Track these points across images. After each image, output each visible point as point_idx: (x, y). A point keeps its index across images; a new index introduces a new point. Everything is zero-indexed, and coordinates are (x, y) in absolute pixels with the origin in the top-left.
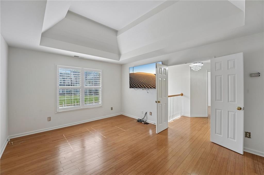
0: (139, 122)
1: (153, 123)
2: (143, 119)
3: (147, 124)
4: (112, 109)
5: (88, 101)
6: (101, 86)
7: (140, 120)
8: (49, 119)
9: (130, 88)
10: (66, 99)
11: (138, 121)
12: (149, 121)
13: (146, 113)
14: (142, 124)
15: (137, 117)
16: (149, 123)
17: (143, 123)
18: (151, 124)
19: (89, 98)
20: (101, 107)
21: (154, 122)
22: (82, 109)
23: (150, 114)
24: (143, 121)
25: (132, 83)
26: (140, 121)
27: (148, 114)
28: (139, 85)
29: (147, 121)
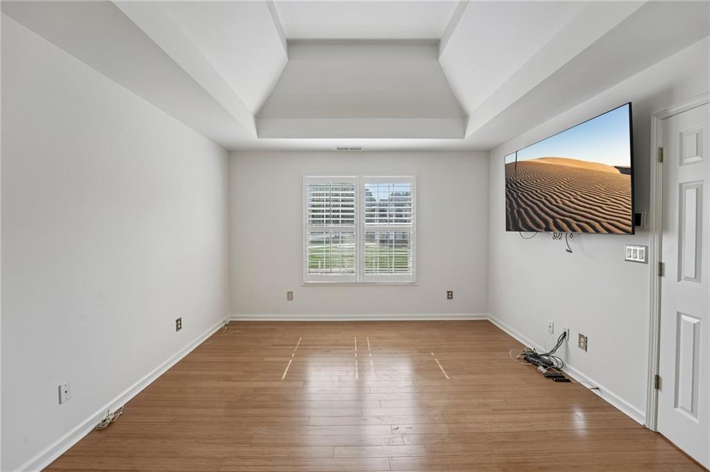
0: (529, 361)
1: (589, 383)
2: (547, 355)
3: (561, 378)
4: (450, 295)
5: (378, 264)
6: (413, 224)
7: (536, 356)
8: (290, 296)
9: (508, 229)
10: (324, 253)
11: (525, 359)
12: (573, 372)
13: (565, 333)
14: (536, 375)
15: (530, 341)
16: (568, 381)
17: (544, 371)
18: (579, 384)
19: (395, 257)
20: (412, 284)
21: (593, 382)
22: (357, 283)
23: (580, 342)
24: (548, 365)
25: (519, 212)
26: (532, 358)
27: (573, 340)
28: (551, 221)
29: (568, 369)
